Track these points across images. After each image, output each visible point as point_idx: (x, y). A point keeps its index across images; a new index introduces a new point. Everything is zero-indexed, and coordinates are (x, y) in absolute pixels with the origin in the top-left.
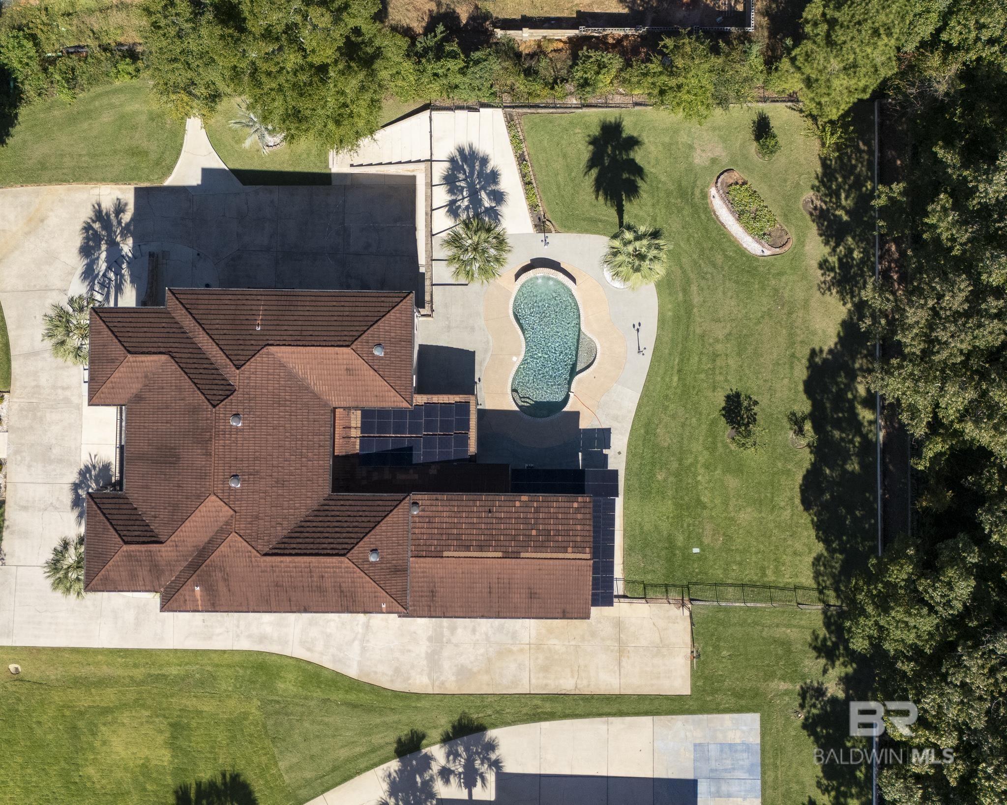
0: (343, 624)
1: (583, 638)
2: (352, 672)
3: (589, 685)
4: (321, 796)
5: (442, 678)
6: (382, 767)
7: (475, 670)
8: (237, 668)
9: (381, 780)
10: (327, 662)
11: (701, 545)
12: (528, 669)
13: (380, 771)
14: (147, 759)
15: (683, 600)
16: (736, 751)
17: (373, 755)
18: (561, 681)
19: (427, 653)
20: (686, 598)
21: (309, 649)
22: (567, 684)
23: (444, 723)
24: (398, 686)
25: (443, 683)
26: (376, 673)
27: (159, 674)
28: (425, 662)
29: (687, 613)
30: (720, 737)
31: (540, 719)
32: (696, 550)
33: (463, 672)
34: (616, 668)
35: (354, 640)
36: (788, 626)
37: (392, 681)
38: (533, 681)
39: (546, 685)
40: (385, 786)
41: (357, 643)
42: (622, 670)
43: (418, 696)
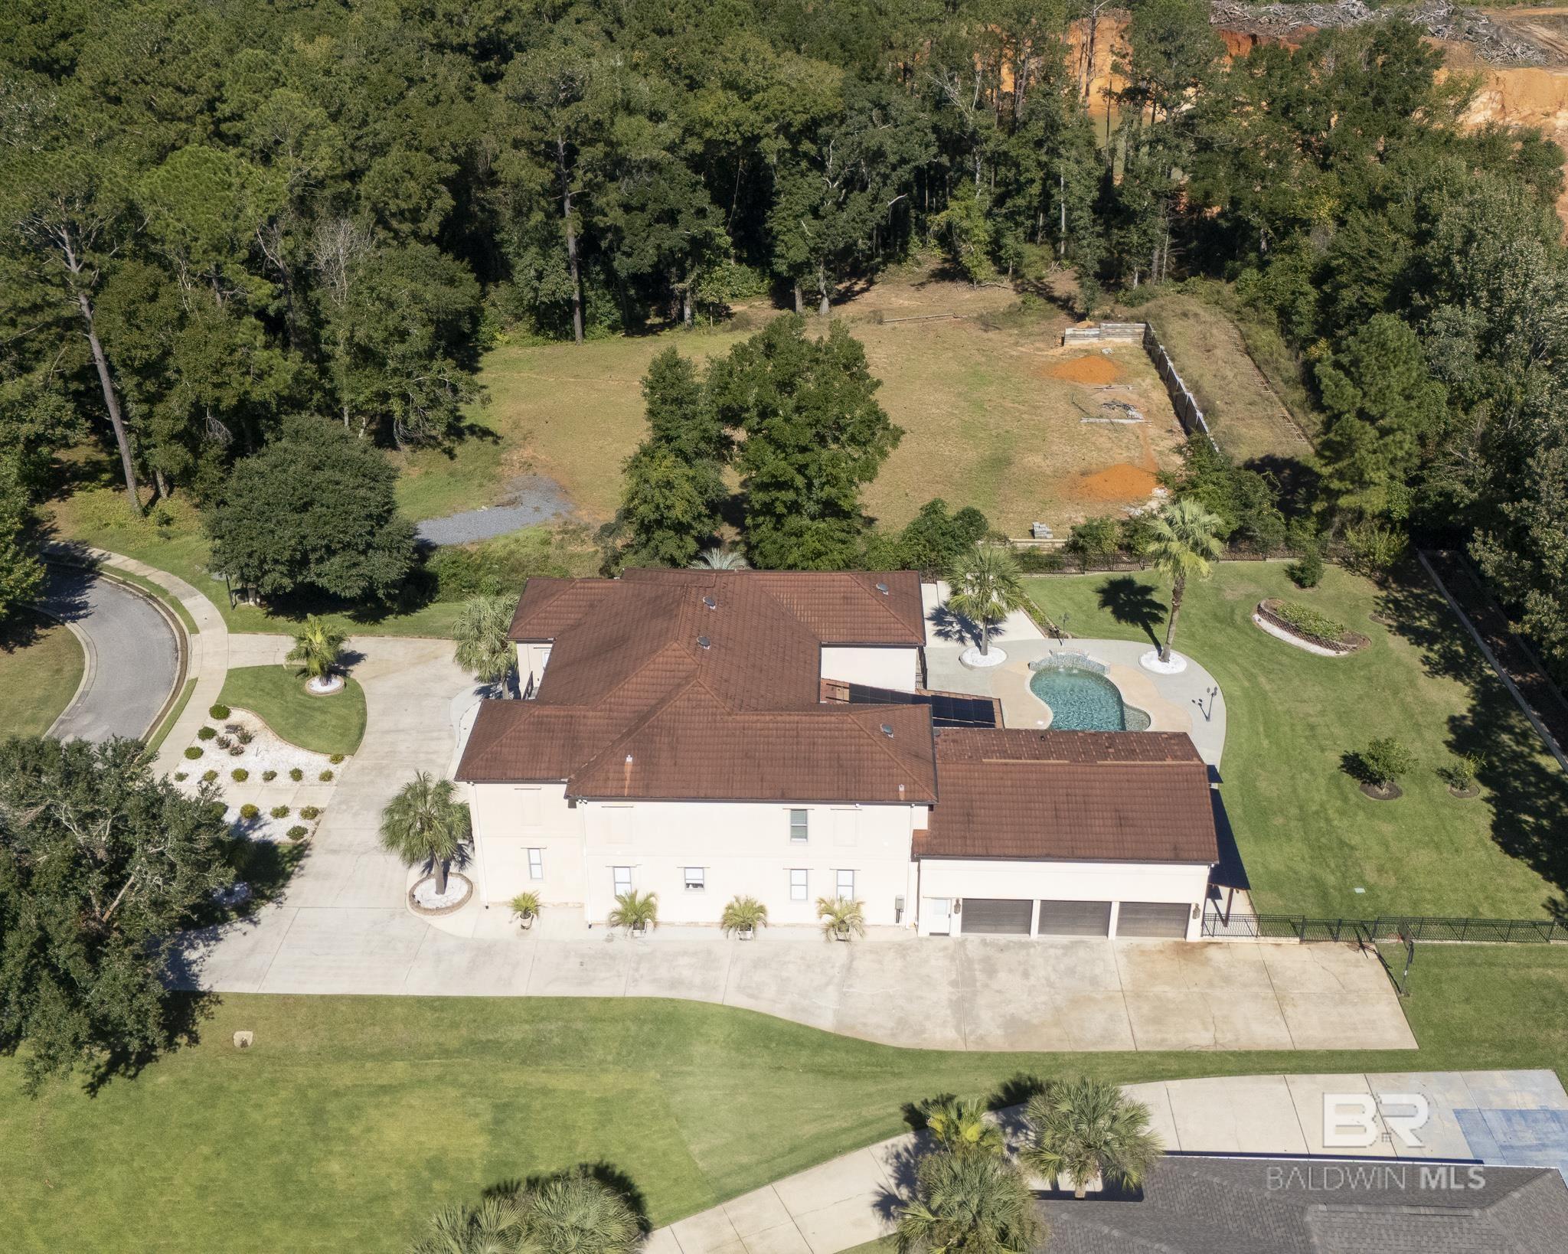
0: (809, 966)
1: (1211, 984)
2: (826, 1022)
3: (1237, 1040)
4: (769, 1187)
5: (980, 1032)
6: (883, 1144)
7: (1035, 1021)
8: (629, 1023)
9: (881, 1164)
10: (782, 1010)
11: (1363, 883)
12: (1126, 1021)
13: (879, 1149)
14: (444, 1150)
15: (1360, 941)
16: (1536, 1121)
17: (864, 1130)
18: (1189, 1035)
19: (951, 1000)
20: (1364, 939)
21: (751, 996)
22: (1199, 1038)
23: (991, 1084)
24: (905, 1041)
25: (982, 1038)
26: (865, 1025)
27: (489, 1041)
28: (949, 1012)
29: (1373, 956)
30: (1498, 1103)
31: (1162, 1078)
32: (1360, 890)
33: (1013, 1024)
34: (1278, 1018)
35: (827, 984)
36: (1547, 965)
37: (893, 1035)
38: (1139, 1035)
39: (1163, 1040)
40: (889, 1170)
41: (831, 989)
42: (1289, 1021)
43: (941, 1055)
